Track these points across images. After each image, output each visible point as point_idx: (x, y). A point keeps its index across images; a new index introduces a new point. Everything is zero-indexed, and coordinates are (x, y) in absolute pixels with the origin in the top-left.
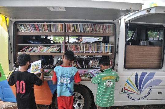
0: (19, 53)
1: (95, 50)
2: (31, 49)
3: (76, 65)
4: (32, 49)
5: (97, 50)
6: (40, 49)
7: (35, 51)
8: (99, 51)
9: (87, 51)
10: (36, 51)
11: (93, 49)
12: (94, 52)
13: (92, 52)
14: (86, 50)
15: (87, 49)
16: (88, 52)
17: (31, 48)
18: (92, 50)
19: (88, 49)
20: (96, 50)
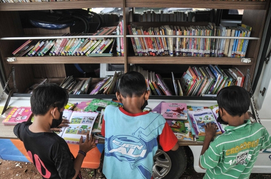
0: (11, 60)
1: (204, 49)
2: (41, 46)
3: (156, 83)
4: (43, 46)
5: (211, 48)
6: (64, 45)
7: (51, 49)
8: (215, 49)
9: (183, 50)
10: (53, 50)
11: (201, 46)
12: (201, 51)
13: (196, 51)
14: (181, 47)
15: (184, 44)
16: (186, 51)
17: (38, 45)
18: (196, 47)
19: (187, 43)
20: (208, 47)
